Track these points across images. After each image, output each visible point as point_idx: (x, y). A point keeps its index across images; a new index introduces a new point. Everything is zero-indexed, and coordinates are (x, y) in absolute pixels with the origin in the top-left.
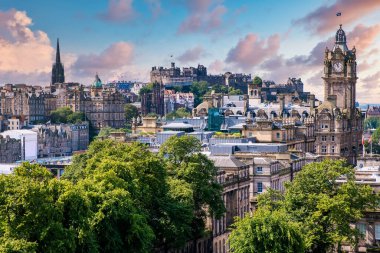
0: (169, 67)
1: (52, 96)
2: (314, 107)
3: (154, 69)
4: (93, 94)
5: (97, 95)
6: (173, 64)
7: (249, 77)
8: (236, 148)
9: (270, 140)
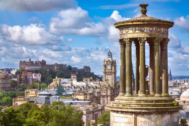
2: (100, 84)
3: (21, 62)
6: (30, 60)
8: (71, 103)
9: (83, 99)
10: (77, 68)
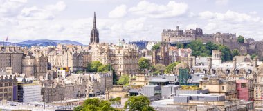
0: (175, 29)
1: (88, 53)
2: (257, 66)
3: (164, 31)
4: (117, 51)
5: (119, 52)
6: (178, 27)
7: (235, 35)
8: (190, 98)
9: (218, 91)
10: (253, 40)
